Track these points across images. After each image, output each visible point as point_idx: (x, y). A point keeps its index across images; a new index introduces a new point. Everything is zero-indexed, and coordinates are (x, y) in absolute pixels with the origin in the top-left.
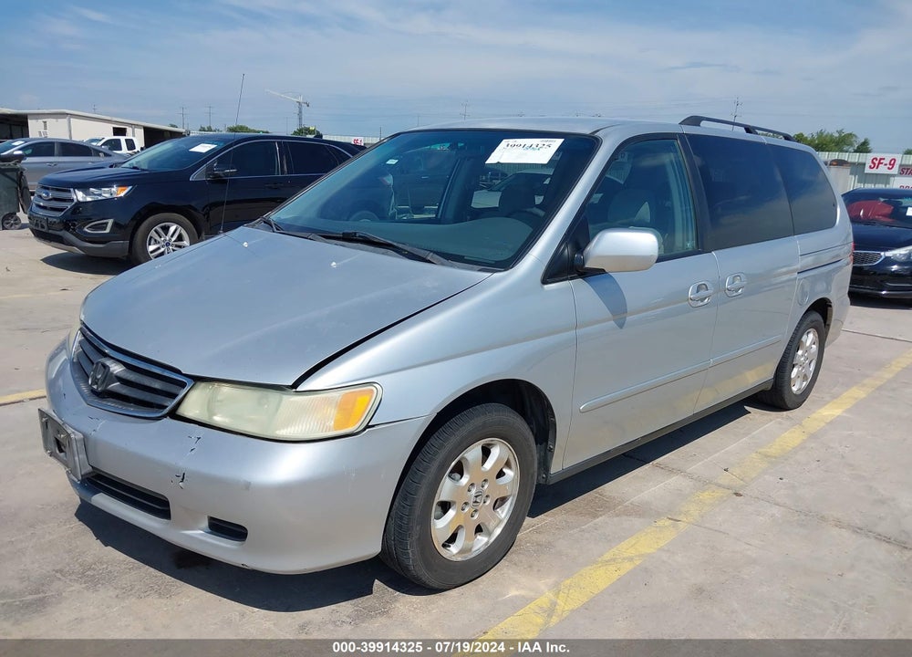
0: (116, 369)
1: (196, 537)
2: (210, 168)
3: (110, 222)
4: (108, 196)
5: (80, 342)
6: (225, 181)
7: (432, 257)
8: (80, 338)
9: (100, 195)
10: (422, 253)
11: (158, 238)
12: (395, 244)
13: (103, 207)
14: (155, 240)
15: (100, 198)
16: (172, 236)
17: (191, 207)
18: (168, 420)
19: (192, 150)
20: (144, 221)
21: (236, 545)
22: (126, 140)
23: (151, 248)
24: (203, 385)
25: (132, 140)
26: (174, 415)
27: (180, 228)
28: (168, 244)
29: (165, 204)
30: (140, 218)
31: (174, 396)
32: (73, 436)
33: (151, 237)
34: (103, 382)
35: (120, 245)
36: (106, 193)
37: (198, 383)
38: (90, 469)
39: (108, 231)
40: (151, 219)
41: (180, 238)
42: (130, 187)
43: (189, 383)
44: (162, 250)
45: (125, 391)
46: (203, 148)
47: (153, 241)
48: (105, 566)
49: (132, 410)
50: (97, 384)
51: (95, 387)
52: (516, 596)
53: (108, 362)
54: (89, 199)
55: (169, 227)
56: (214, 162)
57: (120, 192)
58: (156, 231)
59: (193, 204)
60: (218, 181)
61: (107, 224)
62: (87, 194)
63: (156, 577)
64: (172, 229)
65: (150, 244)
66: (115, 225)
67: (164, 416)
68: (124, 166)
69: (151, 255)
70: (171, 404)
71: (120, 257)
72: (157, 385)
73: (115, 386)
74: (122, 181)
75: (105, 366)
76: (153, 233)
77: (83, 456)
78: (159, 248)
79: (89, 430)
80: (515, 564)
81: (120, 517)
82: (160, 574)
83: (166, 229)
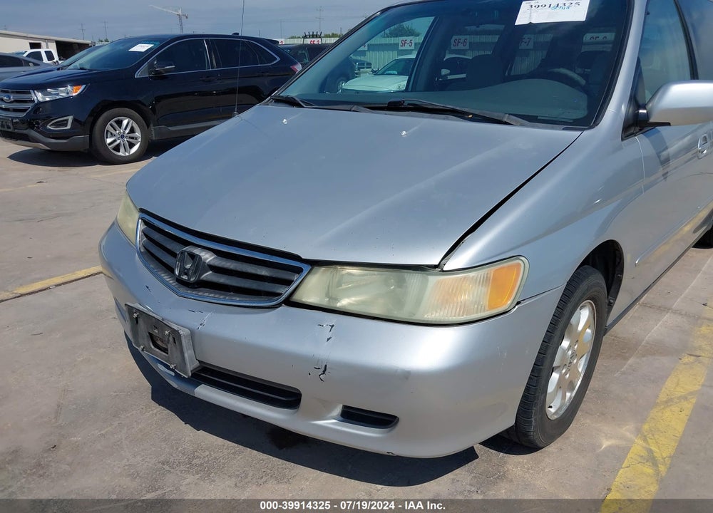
0: (208, 257)
1: (329, 426)
2: (151, 65)
3: (70, 118)
4: (64, 95)
5: (143, 231)
6: (165, 77)
7: (508, 118)
8: (141, 227)
9: (58, 94)
10: (495, 116)
11: (113, 132)
12: (458, 108)
13: (60, 106)
14: (111, 133)
15: (58, 97)
16: (125, 129)
17: (140, 102)
18: (284, 308)
19: (132, 50)
20: (100, 116)
21: (379, 433)
22: (46, 52)
23: (109, 141)
24: (323, 269)
25: (50, 52)
26: (289, 302)
27: (131, 121)
28: (122, 137)
29: (115, 100)
30: (96, 114)
31: (289, 283)
32: (181, 333)
33: (107, 131)
34: (195, 272)
35: (81, 140)
36: (62, 93)
37: (316, 268)
38: (197, 364)
39: (69, 127)
40: (105, 114)
41: (132, 131)
42: (84, 86)
43: (306, 268)
44: (118, 141)
45: (222, 279)
46: (142, 48)
47: (109, 135)
48: (207, 453)
49: (237, 300)
50: (186, 274)
51: (185, 277)
52: (610, 446)
53: (197, 251)
54: (48, 99)
55: (122, 121)
56: (154, 60)
57: (74, 91)
58: (111, 125)
59: (141, 99)
60: (159, 77)
61: (67, 120)
62: (46, 94)
63: (262, 460)
64: (125, 122)
65: (107, 138)
66: (75, 120)
67: (279, 305)
68: (70, 67)
69: (110, 147)
70: (286, 291)
71: (82, 150)
72: (264, 272)
73: (208, 275)
74: (75, 80)
75: (193, 256)
76: (108, 127)
77: (191, 352)
78: (115, 141)
79: (195, 325)
80: (586, 413)
81: (225, 407)
82: (265, 456)
83: (119, 123)
